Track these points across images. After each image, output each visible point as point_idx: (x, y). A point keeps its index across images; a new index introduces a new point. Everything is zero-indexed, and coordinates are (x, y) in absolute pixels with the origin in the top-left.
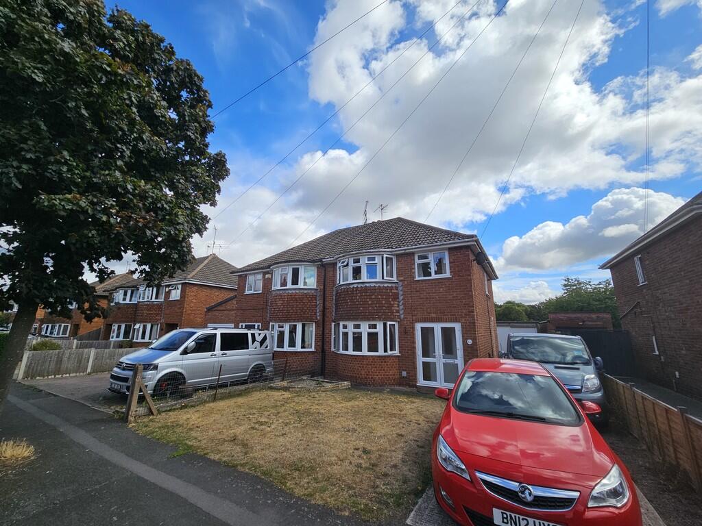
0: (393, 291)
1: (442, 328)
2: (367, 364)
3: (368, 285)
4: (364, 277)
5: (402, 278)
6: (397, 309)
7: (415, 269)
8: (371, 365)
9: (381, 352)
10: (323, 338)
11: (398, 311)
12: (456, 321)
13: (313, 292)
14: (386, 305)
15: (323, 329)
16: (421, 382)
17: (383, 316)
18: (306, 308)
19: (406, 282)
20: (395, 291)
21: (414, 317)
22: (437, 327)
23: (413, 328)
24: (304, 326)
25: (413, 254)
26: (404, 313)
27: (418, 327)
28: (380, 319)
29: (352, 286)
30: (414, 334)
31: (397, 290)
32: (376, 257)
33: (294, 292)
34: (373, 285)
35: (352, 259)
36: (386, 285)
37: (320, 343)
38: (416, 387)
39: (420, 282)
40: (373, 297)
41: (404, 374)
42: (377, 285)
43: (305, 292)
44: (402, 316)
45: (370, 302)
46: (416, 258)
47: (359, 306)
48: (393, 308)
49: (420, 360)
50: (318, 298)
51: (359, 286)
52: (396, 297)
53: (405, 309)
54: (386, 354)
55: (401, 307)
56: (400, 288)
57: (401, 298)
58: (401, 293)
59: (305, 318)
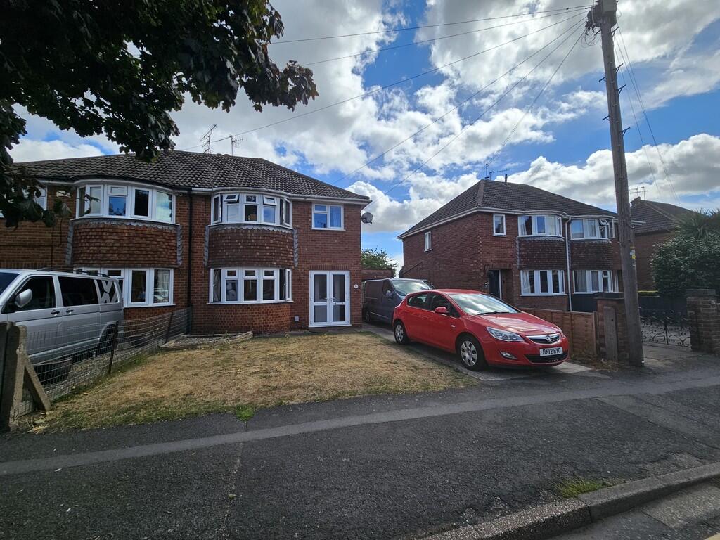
0: (289, 238)
1: (334, 275)
2: (263, 313)
3: (265, 228)
4: (261, 219)
5: (297, 226)
6: (292, 256)
7: (311, 218)
8: (267, 313)
9: (277, 300)
10: (189, 288)
11: (293, 259)
12: (346, 269)
13: (171, 228)
14: (283, 252)
15: (189, 278)
16: (313, 324)
17: (281, 263)
18: (161, 250)
19: (302, 231)
20: (291, 238)
21: (308, 265)
22: (330, 275)
23: (307, 275)
24: (156, 273)
25: (310, 203)
26: (298, 261)
27: (312, 274)
28: (277, 266)
29: (245, 228)
30: (307, 280)
31: (293, 237)
32: (275, 198)
33: (141, 225)
34: (271, 229)
35: (245, 195)
36: (283, 231)
37: (184, 295)
38: (308, 329)
39: (317, 232)
40: (272, 242)
41: (297, 319)
42: (275, 230)
43: (160, 227)
44: (296, 264)
45: (268, 248)
46: (313, 208)
47: (255, 250)
48: (289, 255)
49: (312, 304)
50: (179, 238)
51: (255, 228)
52: (291, 244)
53: (300, 257)
54: (282, 301)
55: (296, 255)
56: (296, 236)
57: (296, 245)
58: (296, 241)
59: (159, 263)
